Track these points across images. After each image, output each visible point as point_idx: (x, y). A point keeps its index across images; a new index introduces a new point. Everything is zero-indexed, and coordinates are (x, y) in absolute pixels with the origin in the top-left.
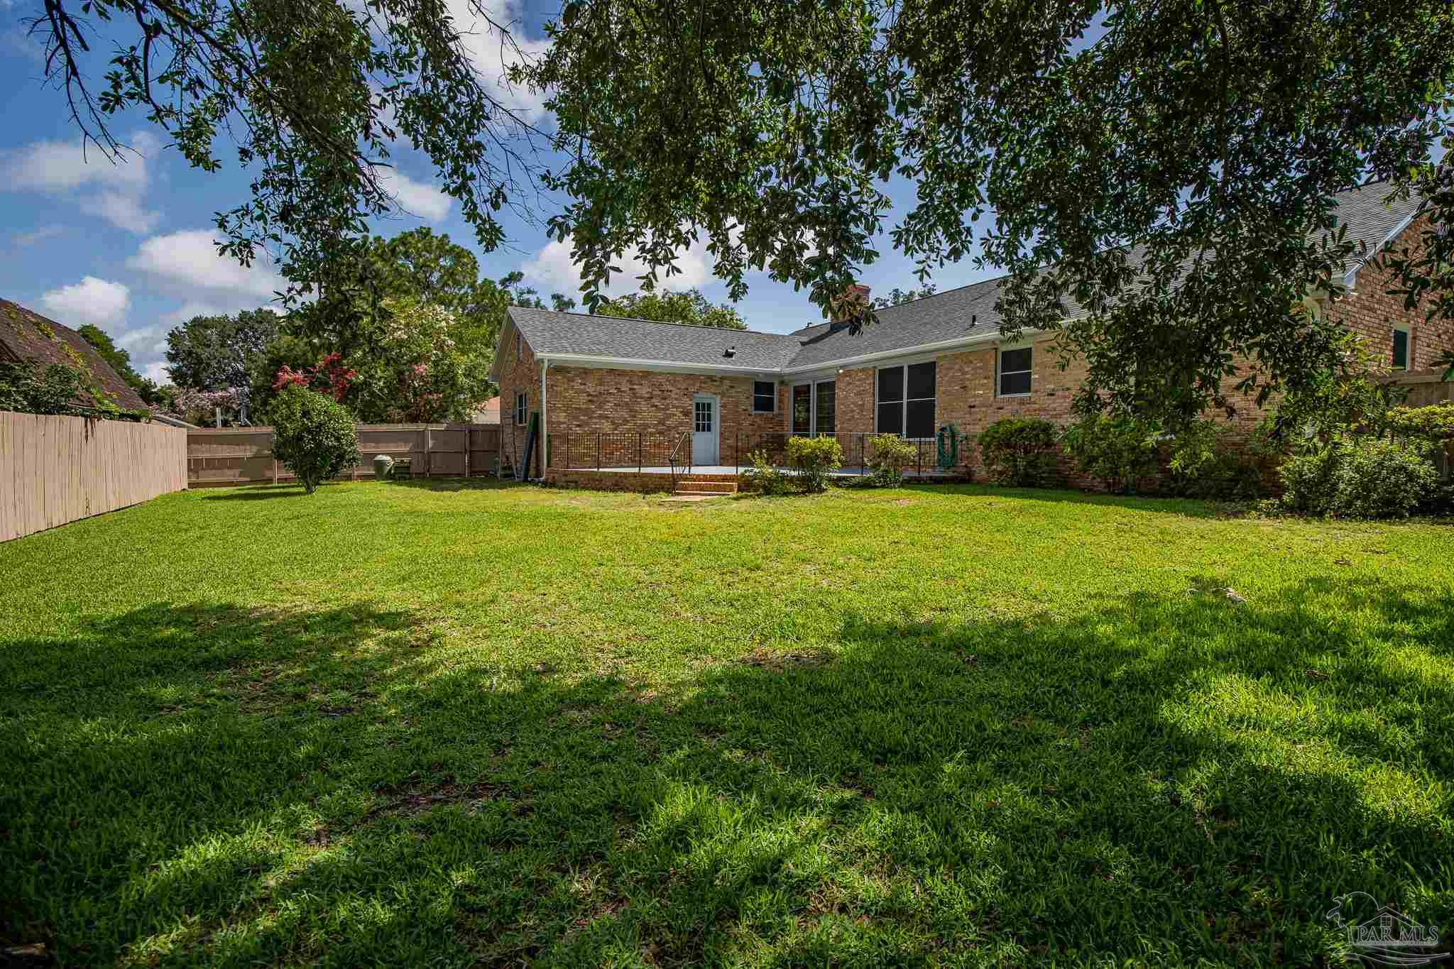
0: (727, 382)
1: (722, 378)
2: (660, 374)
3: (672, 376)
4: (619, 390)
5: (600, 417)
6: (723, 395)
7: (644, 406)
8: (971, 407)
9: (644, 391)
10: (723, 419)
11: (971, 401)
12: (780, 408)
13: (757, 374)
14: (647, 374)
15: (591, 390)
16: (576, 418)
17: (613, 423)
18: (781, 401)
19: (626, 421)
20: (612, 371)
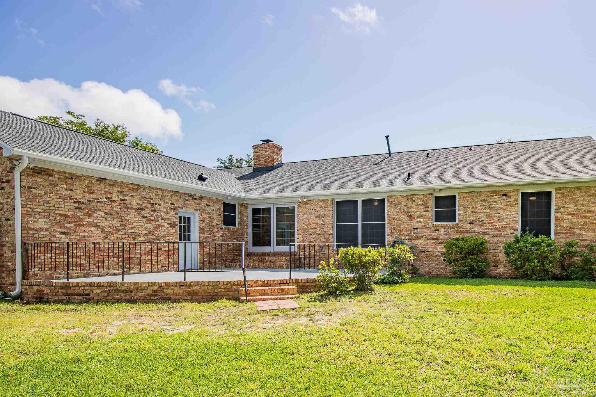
0: (204, 201)
1: (201, 198)
2: (150, 188)
3: (161, 191)
4: (110, 199)
5: (89, 225)
6: (201, 211)
7: (134, 215)
8: (414, 229)
9: (134, 202)
10: (202, 231)
11: (415, 225)
12: (241, 224)
13: (227, 197)
14: (136, 187)
15: (79, 198)
16: (61, 224)
17: (103, 231)
18: (241, 218)
19: (117, 231)
20: (101, 180)
